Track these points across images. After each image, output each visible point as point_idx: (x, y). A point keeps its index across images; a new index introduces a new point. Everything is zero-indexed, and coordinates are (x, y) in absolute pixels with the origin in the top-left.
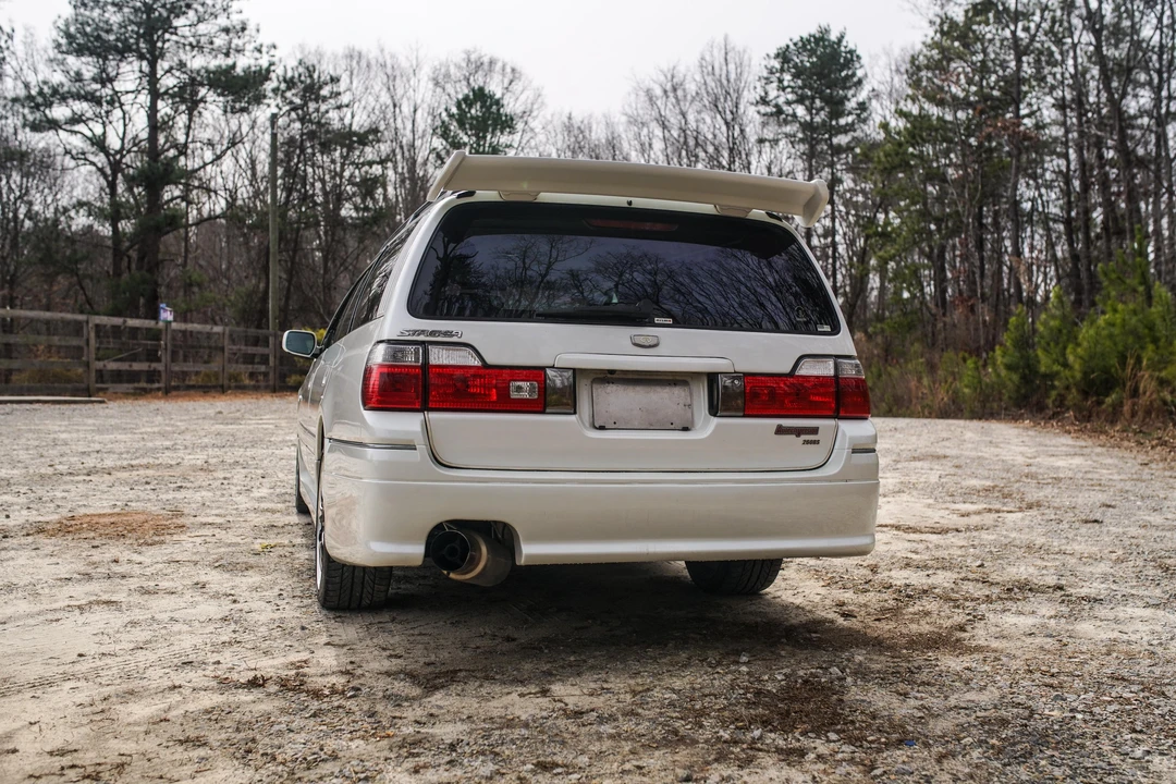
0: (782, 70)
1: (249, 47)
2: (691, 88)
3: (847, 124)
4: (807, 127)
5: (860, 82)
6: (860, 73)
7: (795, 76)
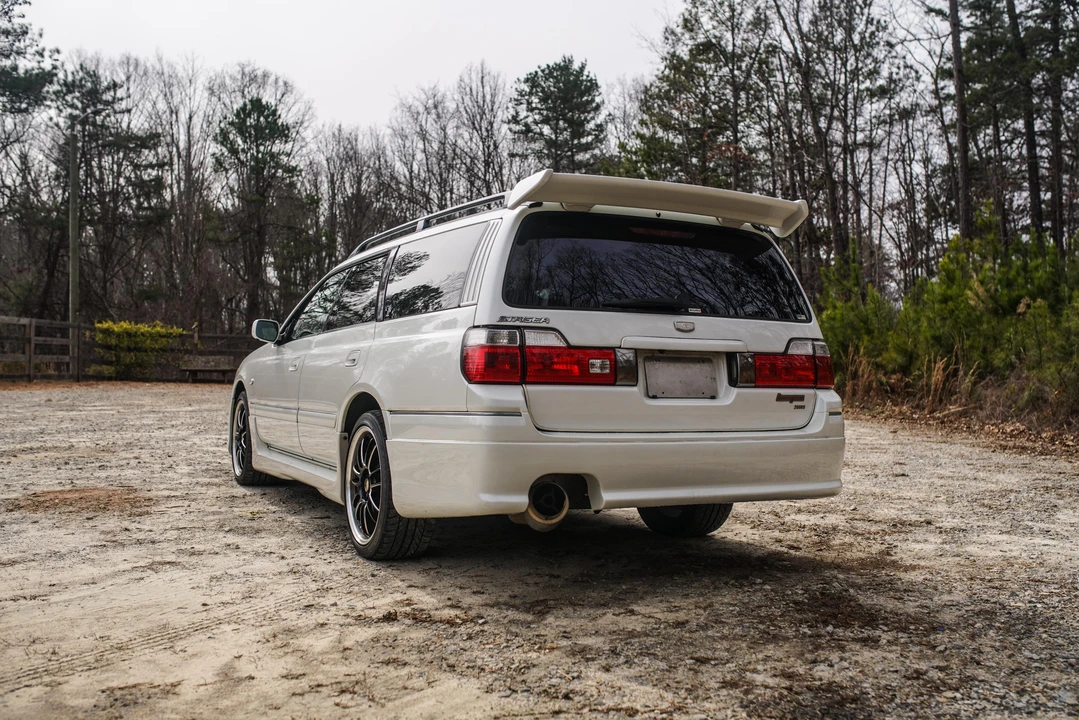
0: (531, 94)
1: (31, 50)
2: (451, 106)
3: (587, 143)
4: (550, 143)
5: (598, 108)
6: (598, 99)
7: (543, 100)
